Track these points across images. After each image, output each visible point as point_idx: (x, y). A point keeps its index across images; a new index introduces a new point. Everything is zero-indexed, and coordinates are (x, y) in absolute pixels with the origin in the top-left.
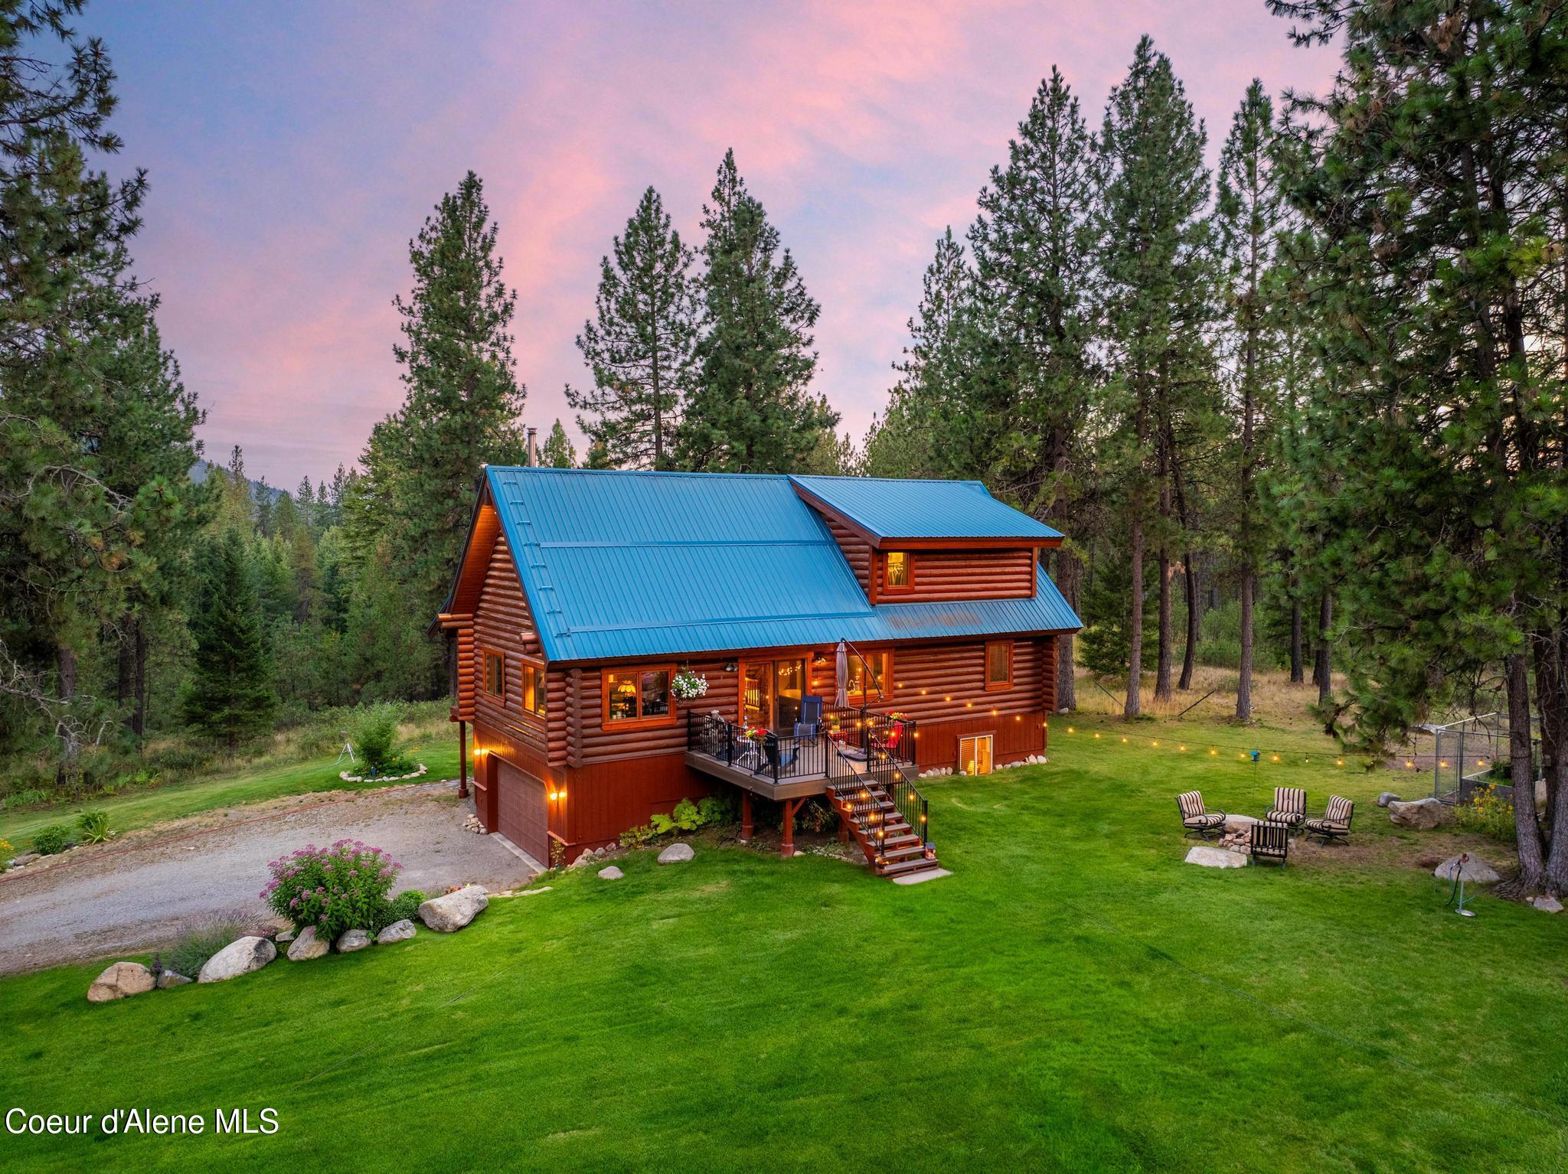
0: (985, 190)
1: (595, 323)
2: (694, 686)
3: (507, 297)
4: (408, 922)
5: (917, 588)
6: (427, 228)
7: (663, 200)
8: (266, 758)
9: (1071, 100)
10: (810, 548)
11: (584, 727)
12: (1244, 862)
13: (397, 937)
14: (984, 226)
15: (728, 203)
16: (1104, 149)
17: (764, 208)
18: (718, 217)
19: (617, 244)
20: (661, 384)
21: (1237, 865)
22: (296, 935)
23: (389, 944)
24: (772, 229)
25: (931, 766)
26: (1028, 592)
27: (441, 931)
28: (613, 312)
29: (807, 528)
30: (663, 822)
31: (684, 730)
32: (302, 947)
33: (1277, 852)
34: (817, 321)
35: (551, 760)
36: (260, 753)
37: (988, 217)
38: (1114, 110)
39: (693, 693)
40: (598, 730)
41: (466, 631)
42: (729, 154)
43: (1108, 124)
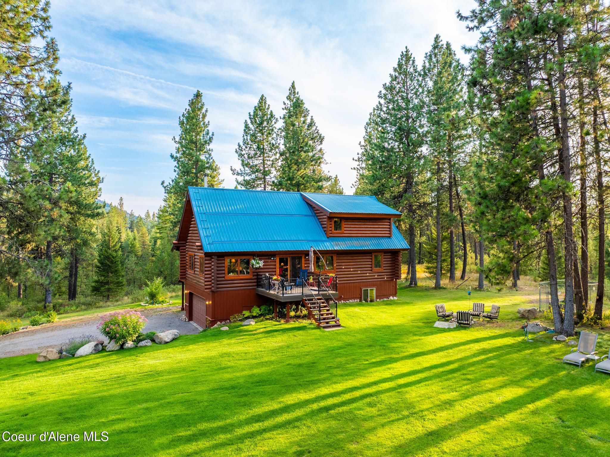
0: (381, 92)
1: (241, 144)
2: (258, 263)
3: (210, 134)
4: (149, 340)
5: (345, 232)
6: (185, 113)
7: (267, 100)
8: (119, 303)
9: (412, 58)
10: (306, 217)
11: (218, 277)
12: (455, 326)
13: (144, 345)
14: (381, 105)
15: (293, 101)
16: (423, 76)
17: (304, 101)
18: (289, 106)
19: (250, 115)
20: (266, 166)
21: (452, 327)
22: (109, 343)
23: (141, 347)
24: (307, 109)
25: (351, 299)
26: (389, 235)
27: (160, 343)
28: (249, 140)
29: (306, 210)
30: (247, 313)
31: (256, 280)
32: (111, 346)
33: (466, 322)
34: (324, 142)
35: (206, 289)
36: (117, 301)
37: (382, 101)
38: (426, 61)
39: (258, 266)
40: (223, 279)
41: (183, 248)
42: (293, 83)
43: (424, 67)
